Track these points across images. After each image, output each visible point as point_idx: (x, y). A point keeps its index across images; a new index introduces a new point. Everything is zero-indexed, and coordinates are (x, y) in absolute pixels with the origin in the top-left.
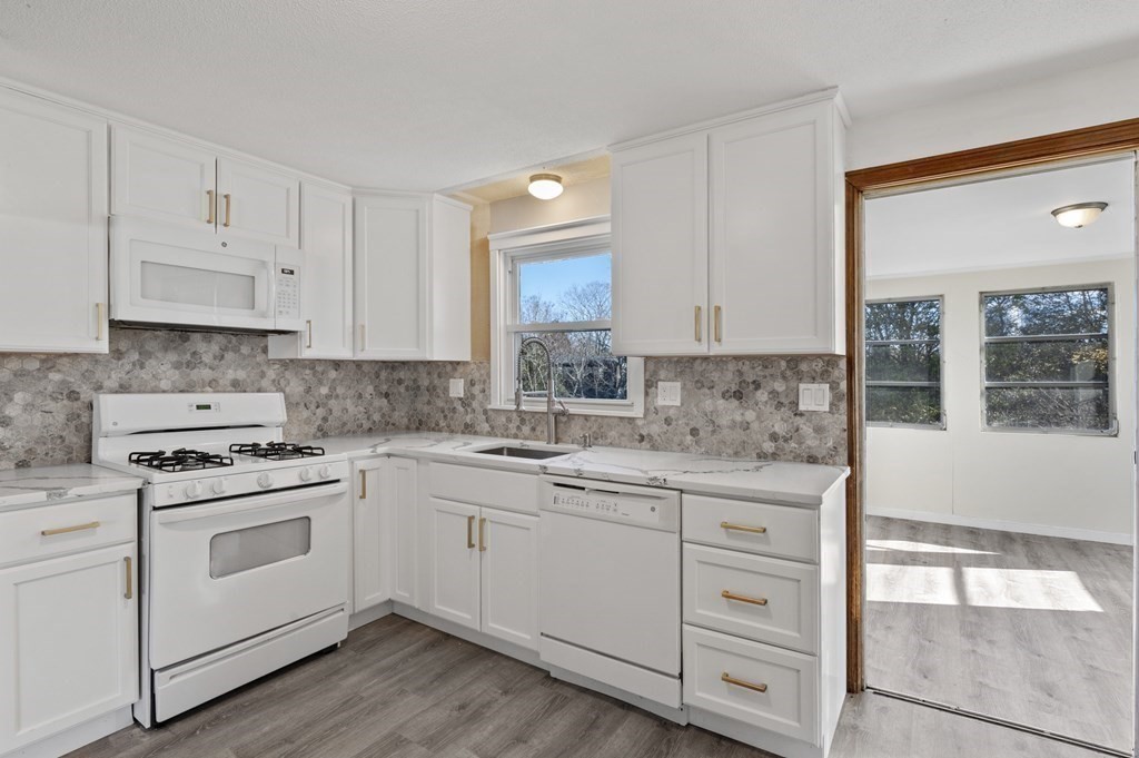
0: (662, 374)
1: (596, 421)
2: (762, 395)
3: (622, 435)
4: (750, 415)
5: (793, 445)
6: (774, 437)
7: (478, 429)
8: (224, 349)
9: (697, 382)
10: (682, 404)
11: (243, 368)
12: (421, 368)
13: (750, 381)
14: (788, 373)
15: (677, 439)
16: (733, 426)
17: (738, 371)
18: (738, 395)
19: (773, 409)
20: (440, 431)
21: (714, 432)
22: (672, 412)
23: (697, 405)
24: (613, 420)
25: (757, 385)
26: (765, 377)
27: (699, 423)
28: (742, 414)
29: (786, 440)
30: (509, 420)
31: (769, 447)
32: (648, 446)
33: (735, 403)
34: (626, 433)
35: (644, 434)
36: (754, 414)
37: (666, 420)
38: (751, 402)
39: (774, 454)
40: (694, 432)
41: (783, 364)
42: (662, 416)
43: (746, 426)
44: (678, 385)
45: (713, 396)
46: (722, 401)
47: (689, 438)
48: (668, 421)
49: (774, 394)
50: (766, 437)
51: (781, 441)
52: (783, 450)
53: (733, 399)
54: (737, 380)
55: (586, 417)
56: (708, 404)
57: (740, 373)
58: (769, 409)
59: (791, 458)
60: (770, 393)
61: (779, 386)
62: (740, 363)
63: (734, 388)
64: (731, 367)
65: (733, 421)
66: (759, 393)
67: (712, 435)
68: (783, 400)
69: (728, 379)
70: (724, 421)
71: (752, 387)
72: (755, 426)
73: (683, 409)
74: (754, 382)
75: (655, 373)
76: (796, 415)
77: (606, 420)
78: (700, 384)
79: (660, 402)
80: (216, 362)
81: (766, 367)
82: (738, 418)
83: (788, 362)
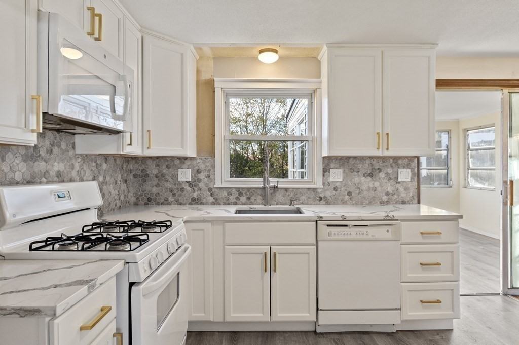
0: (332, 165)
1: (293, 191)
2: (382, 175)
3: (309, 198)
4: (377, 184)
5: (396, 197)
6: (387, 194)
7: (204, 201)
8: (52, 145)
9: (351, 169)
10: (343, 180)
11: (63, 161)
13: (377, 168)
14: (394, 165)
15: (340, 198)
16: (369, 189)
17: (371, 163)
18: (371, 175)
19: (387, 181)
21: (359, 193)
22: (337, 185)
23: (351, 181)
24: (303, 190)
25: (380, 170)
26: (384, 166)
27: (352, 189)
28: (373, 184)
29: (393, 195)
30: (230, 194)
31: (385, 198)
32: (324, 203)
33: (370, 179)
34: (312, 196)
35: (322, 196)
36: (378, 183)
37: (334, 188)
38: (377, 178)
39: (387, 201)
40: (349, 194)
41: (391, 160)
42: (332, 186)
43: (375, 189)
44: (341, 170)
45: (359, 176)
46: (363, 178)
47: (347, 197)
48: (335, 189)
49: (388, 174)
50: (384, 194)
51: (390, 195)
52: (391, 199)
53: (369, 177)
54: (371, 168)
55: (286, 190)
56: (357, 180)
57: (372, 165)
58: (385, 181)
59: (395, 203)
60: (385, 174)
61: (390, 170)
62: (372, 160)
63: (369, 172)
64: (368, 161)
65: (369, 187)
66: (381, 174)
67: (358, 195)
68: (391, 177)
69: (366, 167)
70: (364, 188)
71: (377, 171)
72: (379, 189)
73: (344, 183)
74: (378, 169)
75: (328, 164)
76: (397, 183)
77: (299, 190)
78: (352, 170)
79: (331, 179)
80: (48, 156)
81: (384, 162)
82: (371, 186)
83: (393, 160)
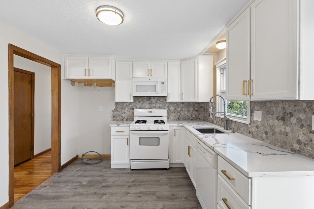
0: (256, 108)
1: (238, 123)
2: (294, 120)
3: (244, 130)
4: (288, 129)
5: (309, 148)
6: (299, 142)
7: (214, 122)
8: (157, 100)
9: (267, 111)
10: (262, 121)
11: (161, 104)
12: (206, 104)
13: (289, 112)
14: (307, 109)
15: (260, 135)
16: (281, 133)
17: (283, 107)
18: (283, 119)
19: (298, 128)
20: (208, 121)
21: (273, 134)
22: (259, 123)
23: (267, 122)
24: (242, 124)
25: (291, 115)
26: (295, 111)
27: (268, 130)
28: (285, 128)
29: (305, 145)
30: (220, 120)
31: (296, 146)
32: (251, 136)
33: (282, 122)
34: (245, 129)
35: (250, 131)
36: (290, 129)
37: (257, 126)
38: (289, 123)
39: (299, 151)
40: (266, 133)
41: (304, 104)
42: (255, 125)
43: (286, 134)
44: (260, 112)
45: (273, 118)
46: (276, 121)
47: (264, 135)
48: (257, 127)
49: (299, 120)
50: (295, 141)
51: (302, 145)
52: (303, 149)
53: (281, 121)
54: (283, 112)
55: (236, 122)
56: (271, 122)
57: (284, 108)
58: (297, 127)
59: (307, 155)
60: (297, 119)
61: (302, 116)
62: (284, 104)
63: (281, 115)
64: (280, 105)
65: (281, 131)
66: (292, 118)
67: (272, 136)
68: (304, 123)
69: (278, 111)
70: (277, 130)
71: (289, 115)
72: (290, 135)
73: (262, 123)
74: (290, 113)
75: (254, 107)
76: (310, 132)
77: (240, 123)
78: (268, 113)
79: (255, 119)
80: (156, 103)
81: (296, 106)
82: (283, 130)
83: (307, 104)
